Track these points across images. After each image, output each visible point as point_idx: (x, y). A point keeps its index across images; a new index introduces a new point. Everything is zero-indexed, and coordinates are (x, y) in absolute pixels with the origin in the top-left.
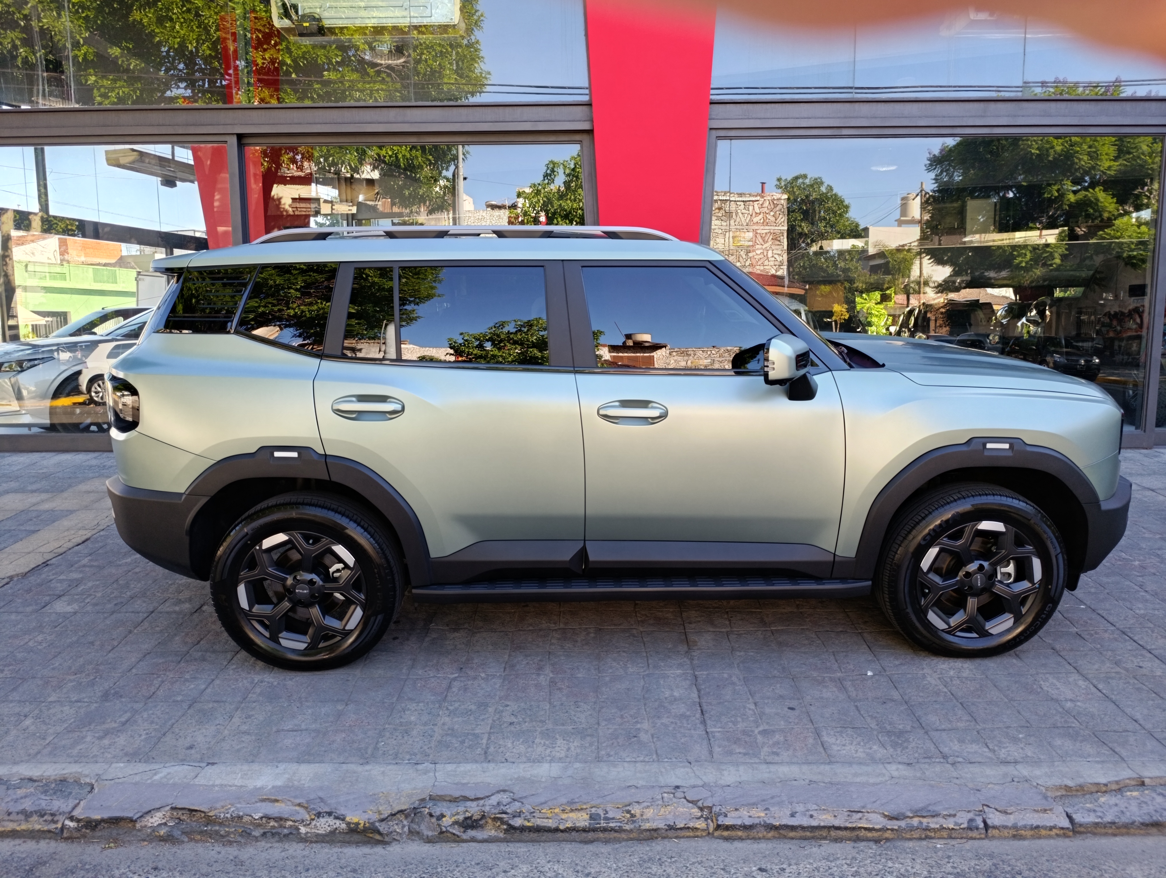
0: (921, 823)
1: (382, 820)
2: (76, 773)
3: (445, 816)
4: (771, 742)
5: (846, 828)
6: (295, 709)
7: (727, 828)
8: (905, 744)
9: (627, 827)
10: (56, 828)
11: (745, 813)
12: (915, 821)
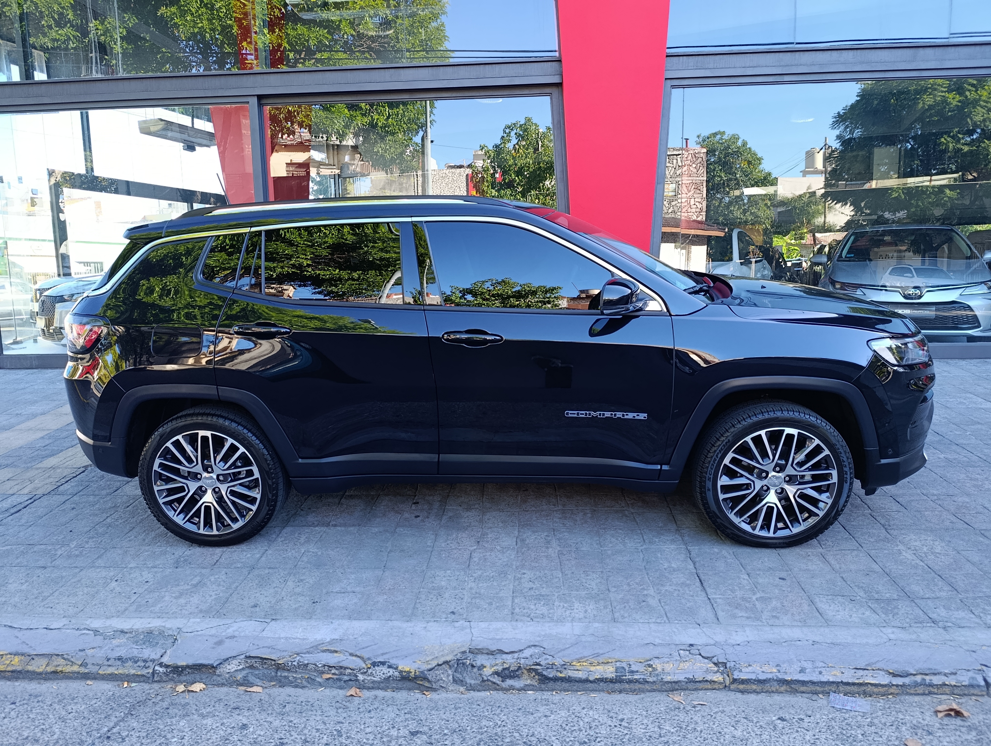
0: (924, 680)
1: (430, 670)
2: (160, 626)
3: (485, 667)
4: (769, 608)
5: (854, 684)
6: (341, 575)
7: (743, 682)
8: (896, 610)
9: (651, 680)
10: (148, 673)
11: (758, 668)
12: (919, 678)
